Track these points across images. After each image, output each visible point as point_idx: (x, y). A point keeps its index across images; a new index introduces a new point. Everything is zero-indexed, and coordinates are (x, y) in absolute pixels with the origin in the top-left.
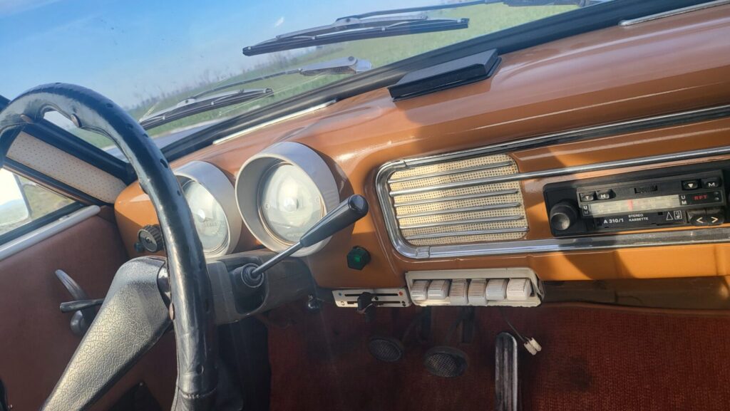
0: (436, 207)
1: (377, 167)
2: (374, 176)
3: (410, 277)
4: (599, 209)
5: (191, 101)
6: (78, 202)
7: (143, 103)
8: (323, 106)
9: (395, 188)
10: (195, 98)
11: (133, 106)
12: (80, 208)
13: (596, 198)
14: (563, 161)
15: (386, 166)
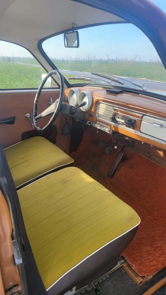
0: (104, 112)
1: (98, 101)
2: (98, 102)
3: (97, 122)
4: (118, 119)
5: (83, 77)
6: (59, 87)
7: (108, 59)
8: (101, 88)
9: (100, 106)
10: (84, 77)
11: (105, 59)
12: (59, 89)
13: (118, 118)
14: (118, 111)
15: (100, 102)
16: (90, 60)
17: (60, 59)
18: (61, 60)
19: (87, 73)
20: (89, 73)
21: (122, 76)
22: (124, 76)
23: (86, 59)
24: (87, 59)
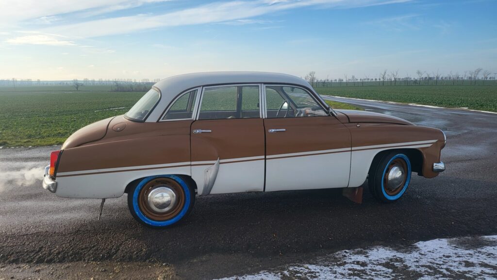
16: (386, 80)
17: (336, 80)
18: (338, 81)
19: (373, 101)
20: (375, 101)
21: (429, 105)
22: (433, 105)
23: (380, 79)
24: (382, 80)
